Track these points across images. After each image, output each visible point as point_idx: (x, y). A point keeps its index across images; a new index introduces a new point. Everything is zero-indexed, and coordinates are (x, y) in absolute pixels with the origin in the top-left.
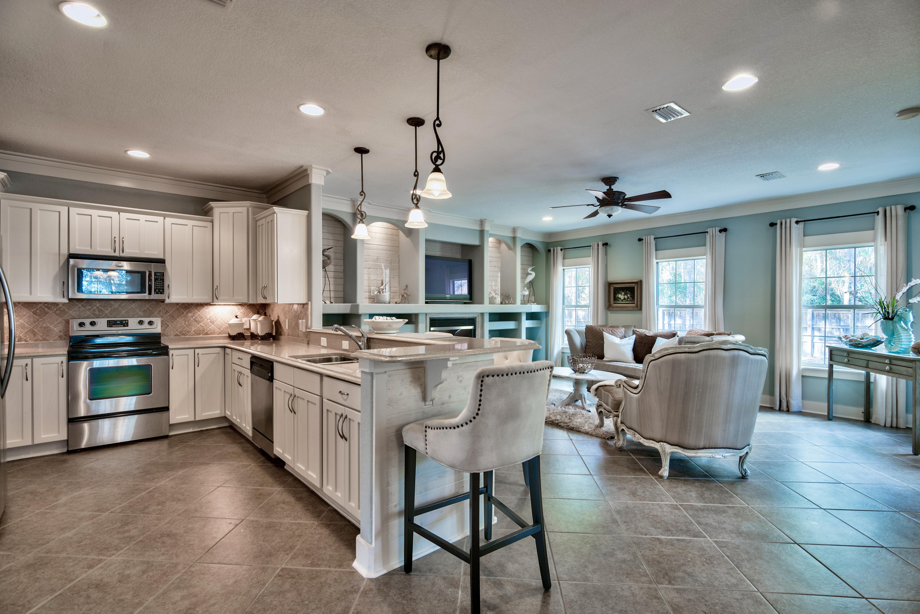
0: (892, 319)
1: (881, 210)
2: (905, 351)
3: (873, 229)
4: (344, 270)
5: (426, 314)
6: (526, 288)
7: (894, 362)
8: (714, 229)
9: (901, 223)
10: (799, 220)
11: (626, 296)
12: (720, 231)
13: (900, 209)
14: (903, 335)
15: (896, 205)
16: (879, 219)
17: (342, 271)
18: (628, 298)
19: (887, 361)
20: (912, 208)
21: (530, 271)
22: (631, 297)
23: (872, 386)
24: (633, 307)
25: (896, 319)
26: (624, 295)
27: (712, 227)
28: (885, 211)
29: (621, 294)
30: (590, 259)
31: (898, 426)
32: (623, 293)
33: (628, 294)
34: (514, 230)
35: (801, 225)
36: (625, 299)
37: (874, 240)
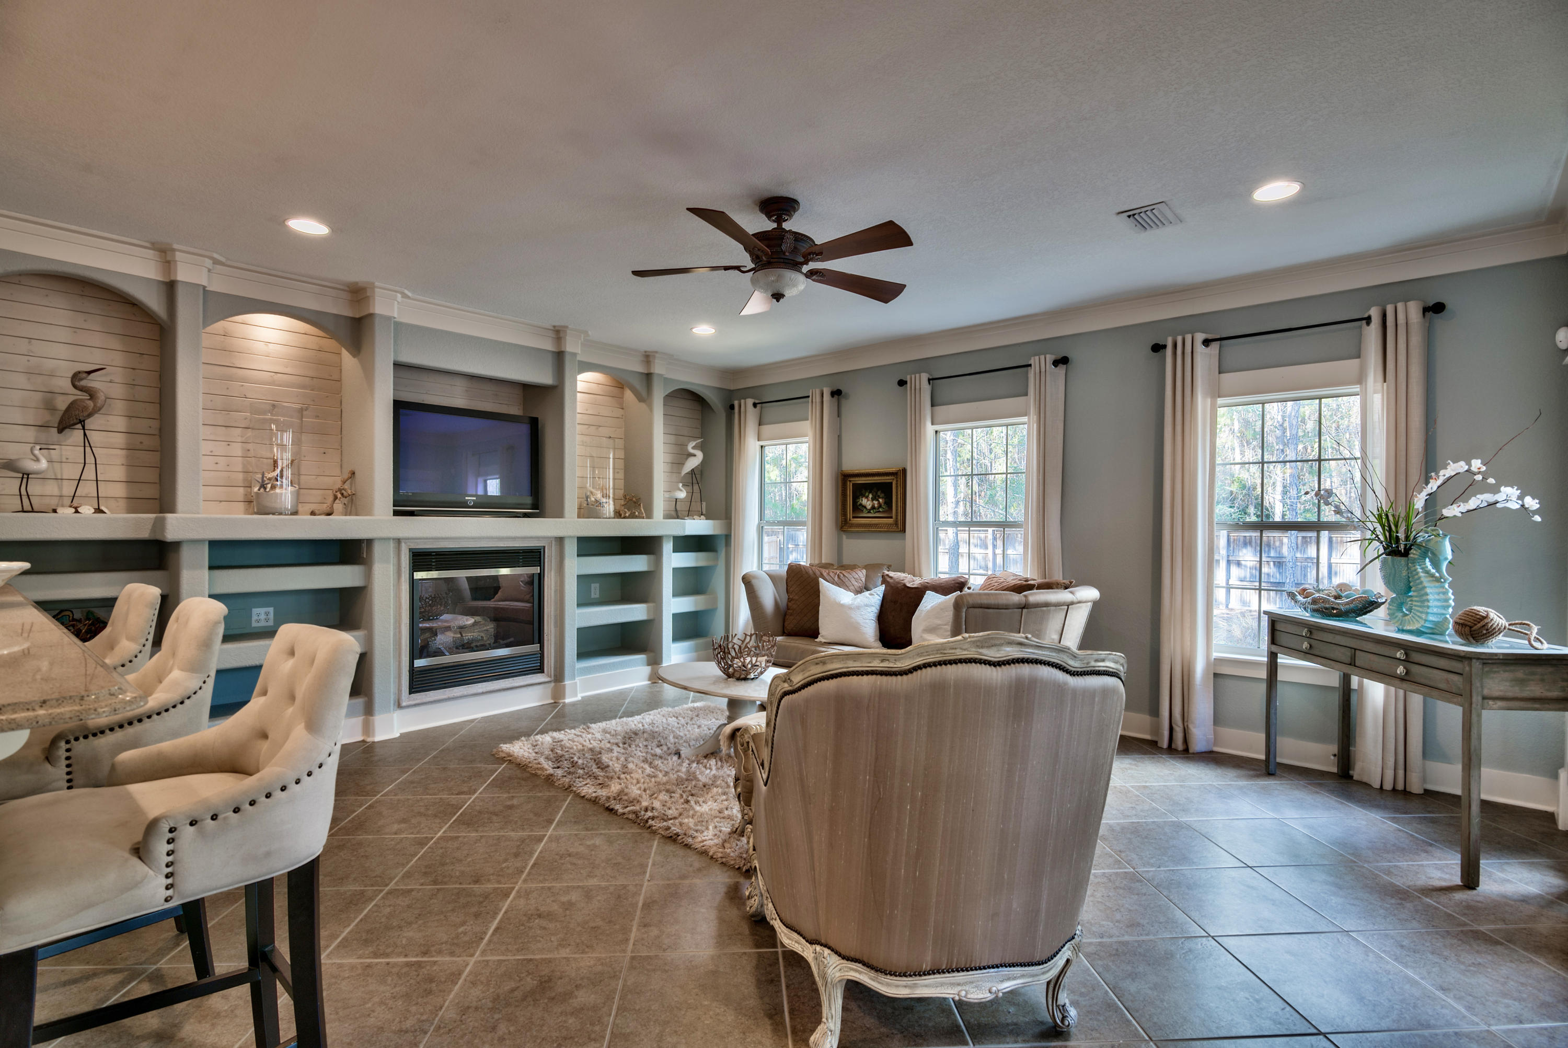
0: (1406, 554)
1: (1374, 313)
2: (1437, 630)
3: (1359, 357)
4: (160, 429)
5: (398, 541)
6: (681, 485)
7: (1416, 657)
8: (1042, 357)
9: (1416, 339)
10: (1210, 336)
11: (876, 503)
12: (1056, 363)
13: (1414, 310)
14: (1431, 591)
15: (1406, 300)
16: (1372, 333)
17: (157, 432)
18: (880, 506)
19: (1400, 654)
20: (1438, 308)
21: (694, 448)
22: (885, 503)
23: (1354, 698)
24: (889, 525)
25: (1414, 553)
26: (873, 500)
27: (1039, 354)
28: (1384, 316)
29: (867, 497)
30: (807, 427)
31: (1408, 789)
32: (871, 496)
33: (879, 497)
34: (648, 358)
35: (1215, 347)
36: (873, 508)
37: (1360, 379)
